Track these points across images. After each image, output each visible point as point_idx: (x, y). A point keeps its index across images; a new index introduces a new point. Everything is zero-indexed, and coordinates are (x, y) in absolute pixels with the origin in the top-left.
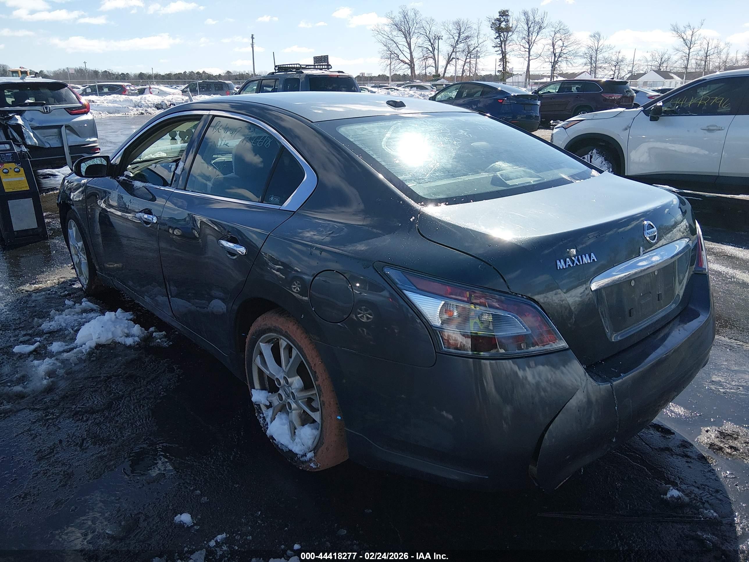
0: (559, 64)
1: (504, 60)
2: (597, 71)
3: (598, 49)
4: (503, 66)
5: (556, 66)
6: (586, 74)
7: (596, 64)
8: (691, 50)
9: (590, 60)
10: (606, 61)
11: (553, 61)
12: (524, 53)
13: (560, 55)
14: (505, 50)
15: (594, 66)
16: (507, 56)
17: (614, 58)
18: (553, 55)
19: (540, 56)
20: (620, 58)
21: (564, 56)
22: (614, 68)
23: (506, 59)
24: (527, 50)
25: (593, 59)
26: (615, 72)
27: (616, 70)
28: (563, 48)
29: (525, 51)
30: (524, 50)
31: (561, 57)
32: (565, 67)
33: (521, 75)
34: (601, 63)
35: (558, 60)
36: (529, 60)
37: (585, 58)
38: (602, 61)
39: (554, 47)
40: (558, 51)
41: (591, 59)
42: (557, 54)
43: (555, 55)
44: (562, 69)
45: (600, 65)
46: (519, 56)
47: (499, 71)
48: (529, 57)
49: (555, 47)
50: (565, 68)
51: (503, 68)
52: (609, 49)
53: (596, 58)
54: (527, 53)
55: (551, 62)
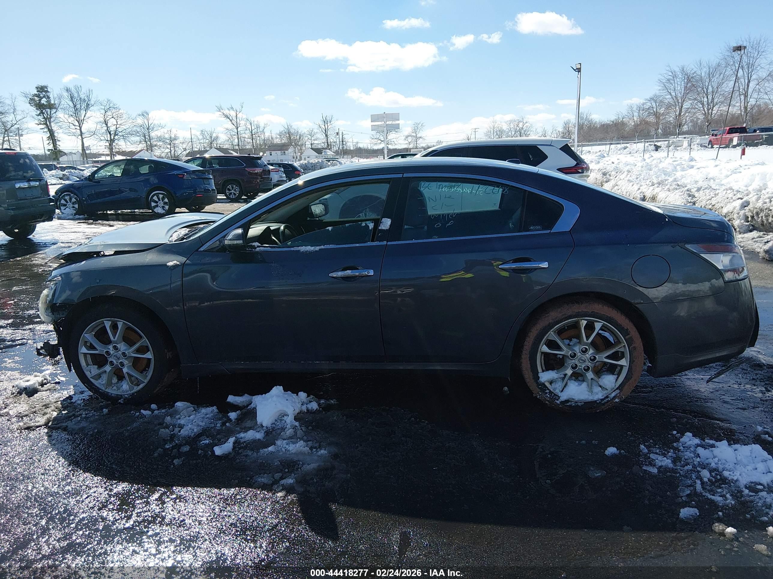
0: (116, 142)
1: (52, 137)
2: (153, 148)
3: (149, 127)
4: (53, 144)
5: (114, 144)
6: (144, 152)
7: (150, 142)
8: (239, 129)
9: (143, 138)
10: (160, 139)
11: (109, 139)
12: (74, 131)
13: (115, 133)
14: (51, 127)
15: (149, 144)
16: (56, 134)
17: (167, 136)
18: (108, 133)
19: (94, 134)
20: (173, 136)
21: (120, 134)
22: (169, 146)
23: (54, 136)
24: (78, 128)
25: (147, 137)
26: (171, 150)
27: (172, 148)
28: (118, 126)
29: (76, 129)
30: (73, 127)
31: (117, 135)
32: (122, 145)
33: (75, 154)
34: (155, 141)
35: (114, 138)
36: (82, 139)
37: (138, 136)
38: (156, 140)
39: (107, 125)
40: (112, 129)
41: (145, 138)
42: (112, 132)
43: (110, 133)
44: (120, 147)
45: (155, 143)
46: (69, 134)
47: (49, 150)
48: (81, 135)
49: (109, 125)
50: (124, 147)
51: (54, 146)
52: (160, 128)
53: (149, 136)
54: (79, 131)
55: (108, 141)
